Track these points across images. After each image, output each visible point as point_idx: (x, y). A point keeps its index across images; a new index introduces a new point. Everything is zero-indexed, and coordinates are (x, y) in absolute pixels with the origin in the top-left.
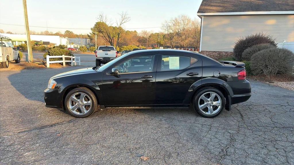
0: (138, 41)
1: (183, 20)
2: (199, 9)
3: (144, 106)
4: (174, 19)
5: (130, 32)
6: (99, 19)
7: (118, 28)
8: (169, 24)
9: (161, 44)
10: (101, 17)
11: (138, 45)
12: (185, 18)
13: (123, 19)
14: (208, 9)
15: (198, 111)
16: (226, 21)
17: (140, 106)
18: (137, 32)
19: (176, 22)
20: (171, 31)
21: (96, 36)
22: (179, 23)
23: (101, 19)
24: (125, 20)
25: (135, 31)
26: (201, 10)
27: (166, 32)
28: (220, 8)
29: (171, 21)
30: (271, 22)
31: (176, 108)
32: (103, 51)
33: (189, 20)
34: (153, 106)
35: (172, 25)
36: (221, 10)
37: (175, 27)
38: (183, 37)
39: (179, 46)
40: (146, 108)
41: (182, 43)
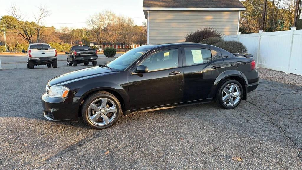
0: (59, 38)
1: (108, 16)
2: (143, 4)
3: (171, 106)
4: (98, 14)
5: (46, 28)
6: (11, 11)
7: (30, 23)
8: (94, 19)
9: (88, 41)
10: (14, 9)
11: (59, 42)
12: (110, 13)
13: (42, 12)
14: (152, 3)
15: (222, 104)
16: (170, 16)
17: (167, 106)
18: (55, 28)
19: (101, 18)
20: (96, 27)
21: (4, 32)
22: (104, 18)
23: (14, 12)
24: (45, 14)
25: (53, 27)
26: (146, 4)
27: (90, 28)
28: (164, 3)
29: (95, 16)
30: (209, 17)
31: (199, 103)
32: (38, 49)
33: (114, 16)
34: (180, 104)
35: (97, 21)
36: (165, 6)
37: (100, 22)
38: (110, 33)
39: (107, 42)
40: (172, 107)
41: (109, 39)
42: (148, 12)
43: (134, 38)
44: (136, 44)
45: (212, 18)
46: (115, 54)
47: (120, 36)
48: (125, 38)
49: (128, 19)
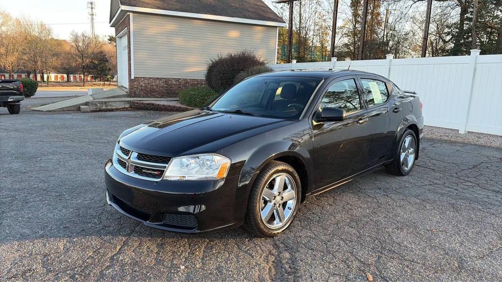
42: (131, 15)
43: (55, 62)
44: (59, 72)
45: (238, 34)
46: (35, 92)
47: (25, 57)
48: (36, 62)
49: (40, 27)
